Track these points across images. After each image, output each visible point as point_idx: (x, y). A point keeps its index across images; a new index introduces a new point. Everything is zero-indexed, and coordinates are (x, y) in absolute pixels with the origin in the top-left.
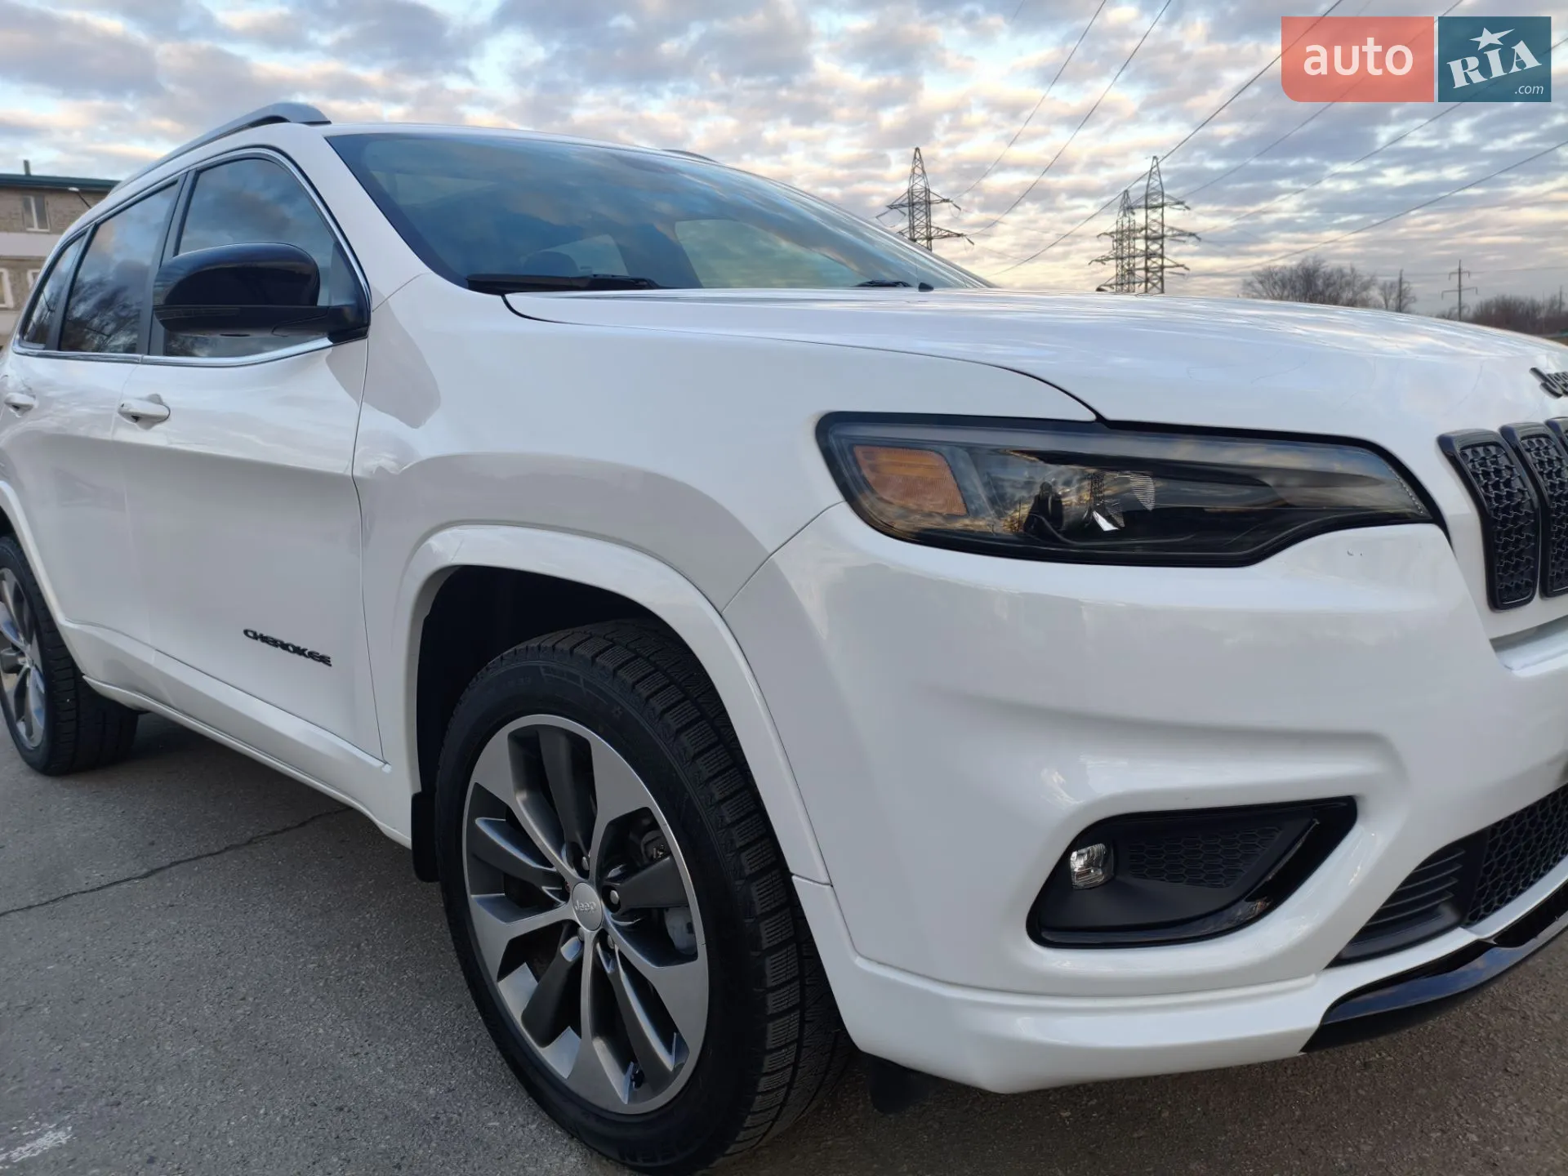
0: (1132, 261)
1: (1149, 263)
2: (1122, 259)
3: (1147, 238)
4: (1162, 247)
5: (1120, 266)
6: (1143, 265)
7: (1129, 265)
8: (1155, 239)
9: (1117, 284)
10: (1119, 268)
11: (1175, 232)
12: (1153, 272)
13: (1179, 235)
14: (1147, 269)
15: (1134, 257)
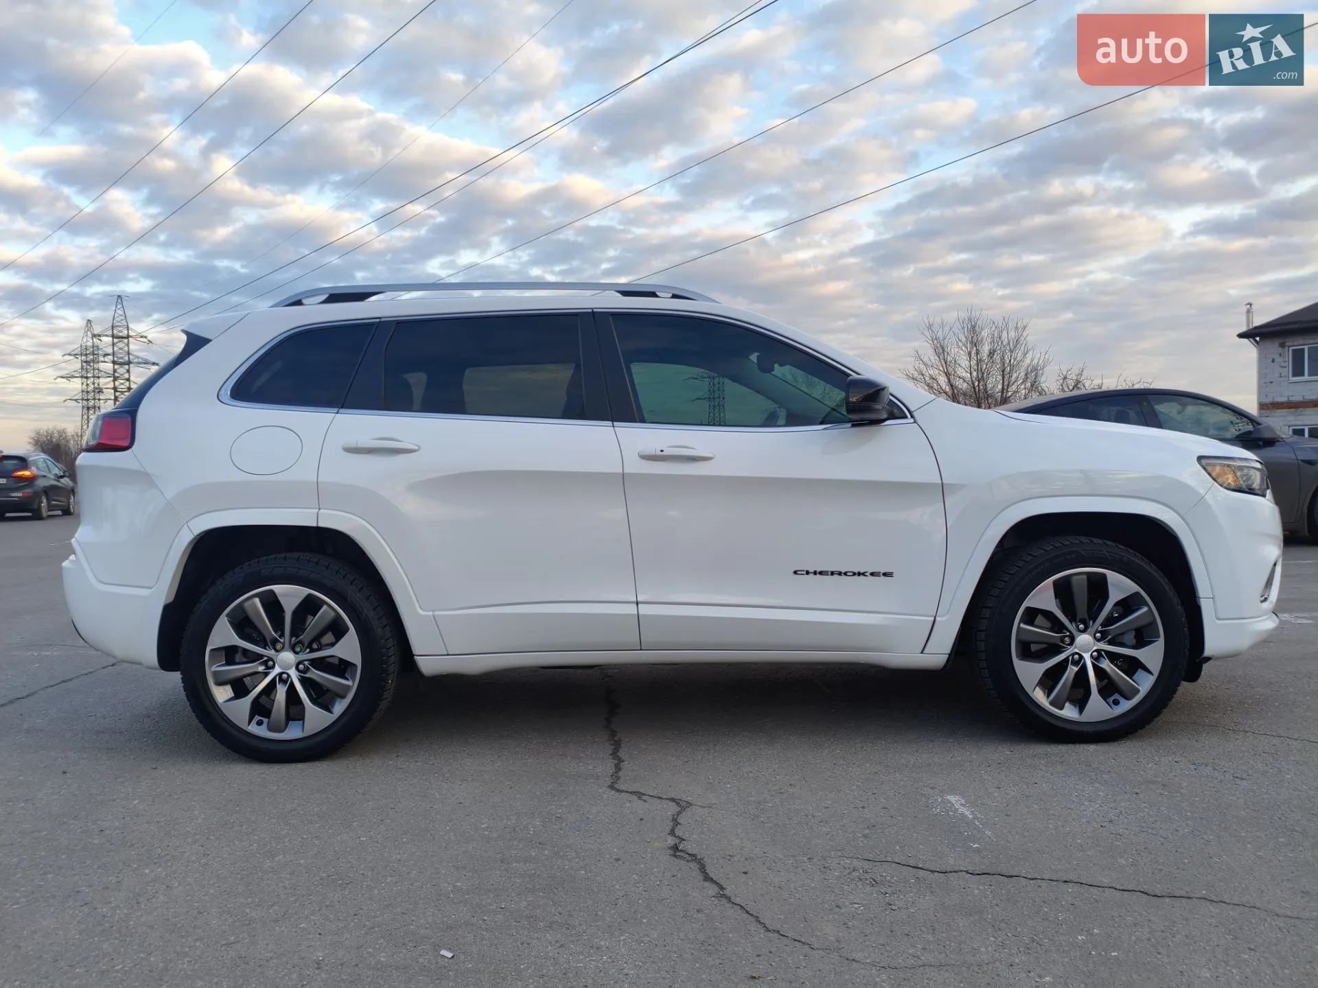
0: (96, 381)
1: (117, 383)
2: (87, 378)
3: (114, 363)
4: (128, 371)
5: (85, 384)
6: (111, 385)
7: (94, 384)
8: (122, 364)
9: (83, 399)
10: (84, 386)
11: (140, 360)
12: (121, 392)
13: (145, 363)
14: (115, 389)
15: (98, 377)
